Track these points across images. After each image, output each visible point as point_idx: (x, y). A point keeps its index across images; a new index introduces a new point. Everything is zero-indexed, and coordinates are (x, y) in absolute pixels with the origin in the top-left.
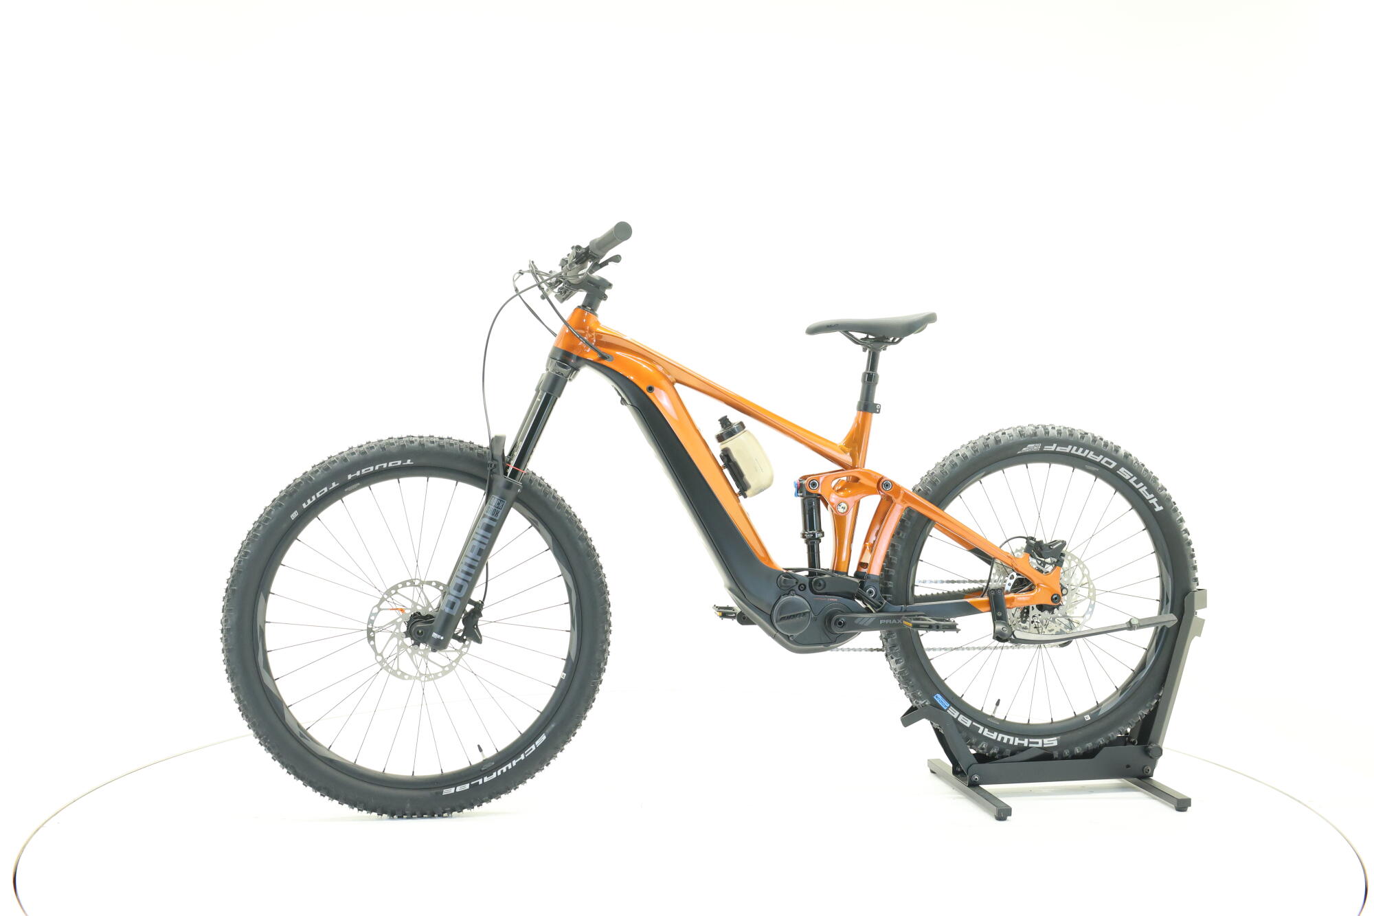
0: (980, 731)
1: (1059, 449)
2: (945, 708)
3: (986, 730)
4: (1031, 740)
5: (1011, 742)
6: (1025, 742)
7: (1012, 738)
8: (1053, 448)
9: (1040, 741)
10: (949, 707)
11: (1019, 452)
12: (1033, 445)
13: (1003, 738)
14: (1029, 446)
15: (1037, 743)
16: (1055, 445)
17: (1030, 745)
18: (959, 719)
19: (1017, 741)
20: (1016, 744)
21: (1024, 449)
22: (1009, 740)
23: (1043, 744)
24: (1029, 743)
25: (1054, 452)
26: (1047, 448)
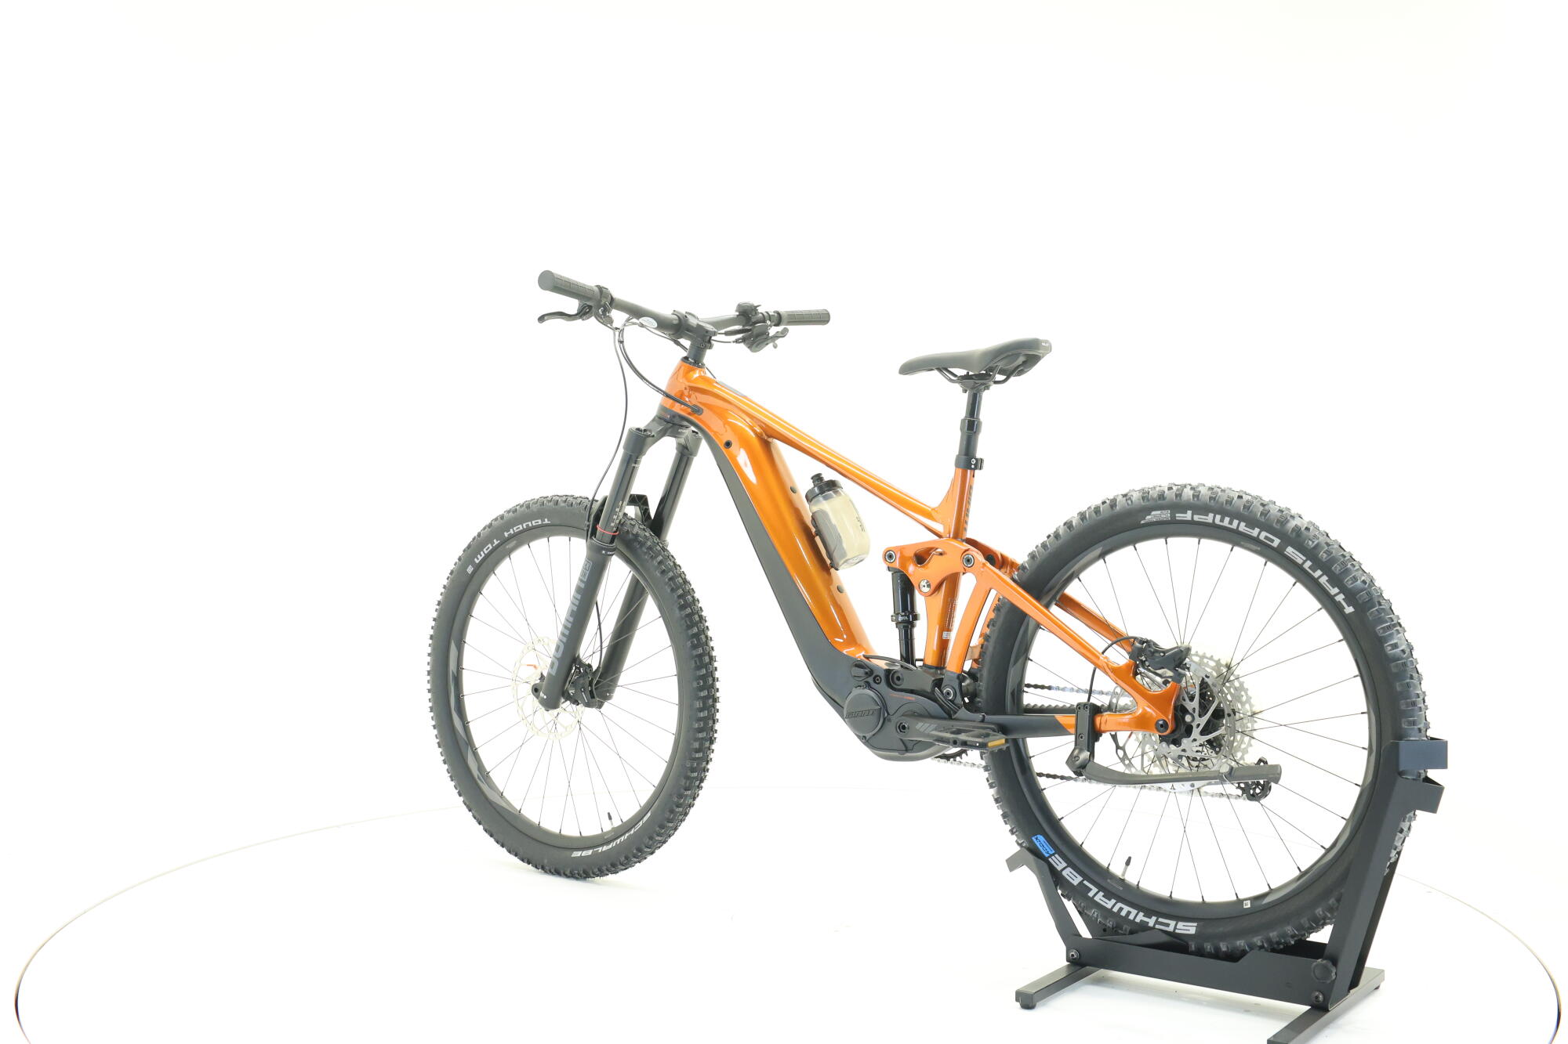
0: (1091, 894)
1: (1196, 518)
2: (1047, 855)
3: (1101, 894)
4: (1160, 920)
5: (1131, 917)
6: (1151, 922)
7: (1134, 912)
8: (1188, 516)
9: (1172, 923)
10: (1053, 854)
11: (1142, 522)
12: (1159, 512)
13: (1121, 909)
14: (1153, 513)
15: (1168, 925)
16: (1189, 513)
17: (1157, 926)
18: (1064, 873)
19: (1141, 917)
20: (1138, 920)
21: (1148, 517)
22: (1129, 913)
23: (1175, 928)
24: (1157, 922)
25: (1192, 522)
26: (1180, 516)
